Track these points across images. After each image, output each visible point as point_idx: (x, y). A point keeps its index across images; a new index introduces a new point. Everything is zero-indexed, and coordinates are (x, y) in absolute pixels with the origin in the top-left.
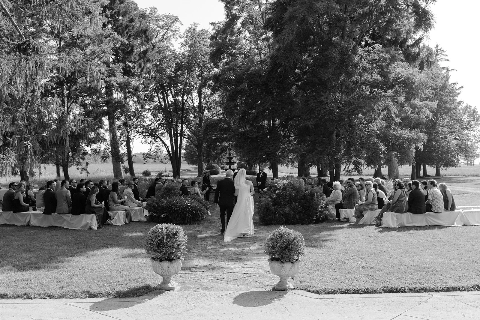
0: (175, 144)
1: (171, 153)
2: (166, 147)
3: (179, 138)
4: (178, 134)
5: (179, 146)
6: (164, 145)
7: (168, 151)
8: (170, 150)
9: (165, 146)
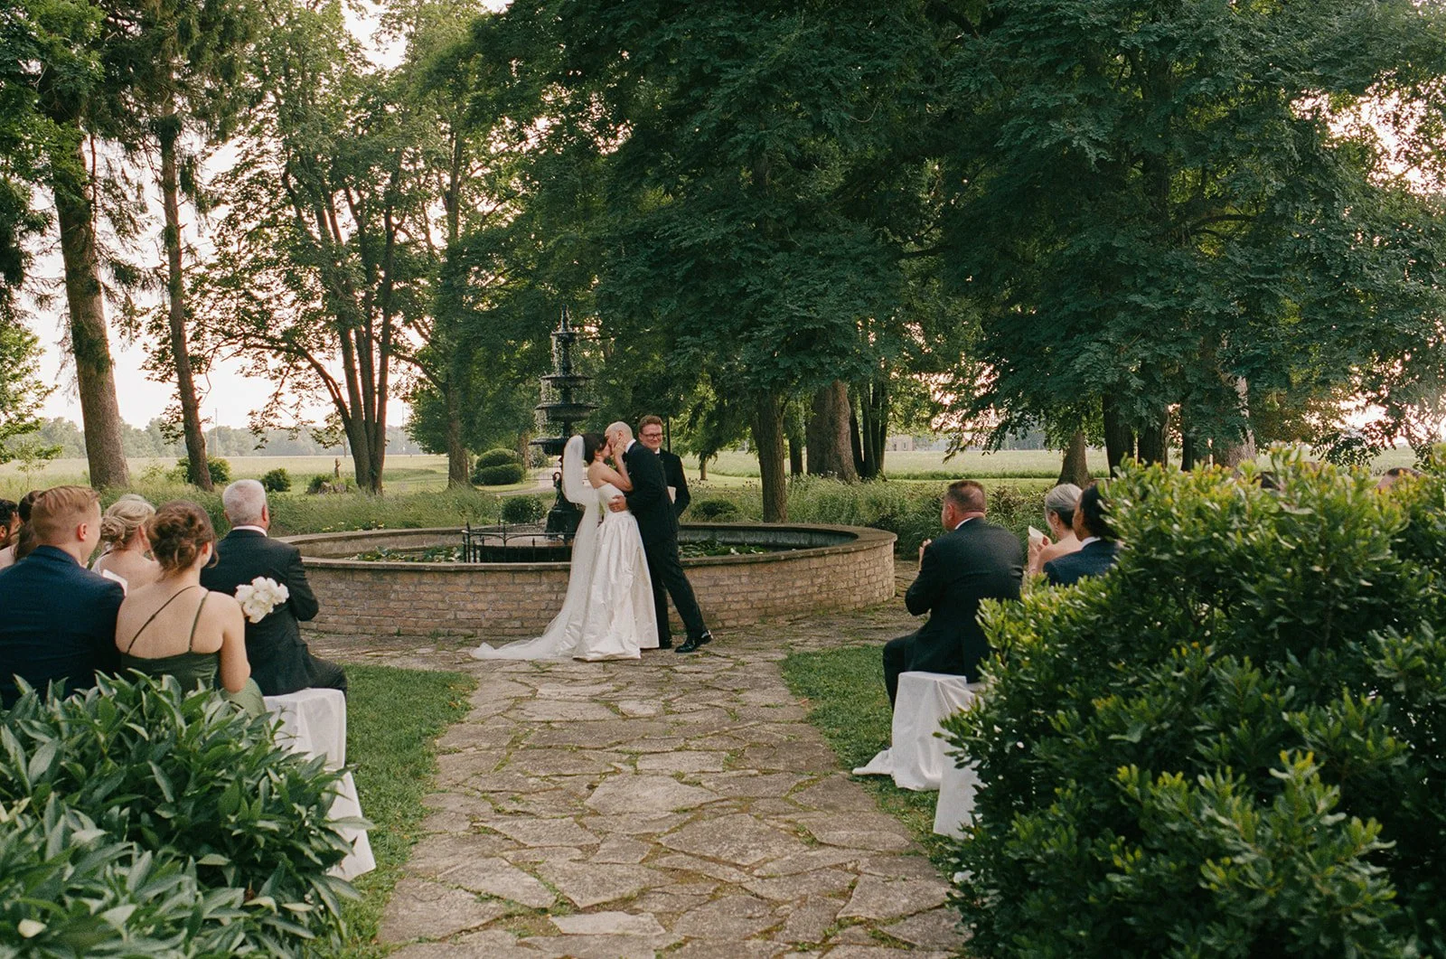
0: (362, 375)
1: (349, 406)
2: (330, 388)
3: (376, 355)
4: (374, 343)
5: (376, 382)
6: (321, 380)
7: (338, 402)
8: (346, 397)
9: (328, 385)
